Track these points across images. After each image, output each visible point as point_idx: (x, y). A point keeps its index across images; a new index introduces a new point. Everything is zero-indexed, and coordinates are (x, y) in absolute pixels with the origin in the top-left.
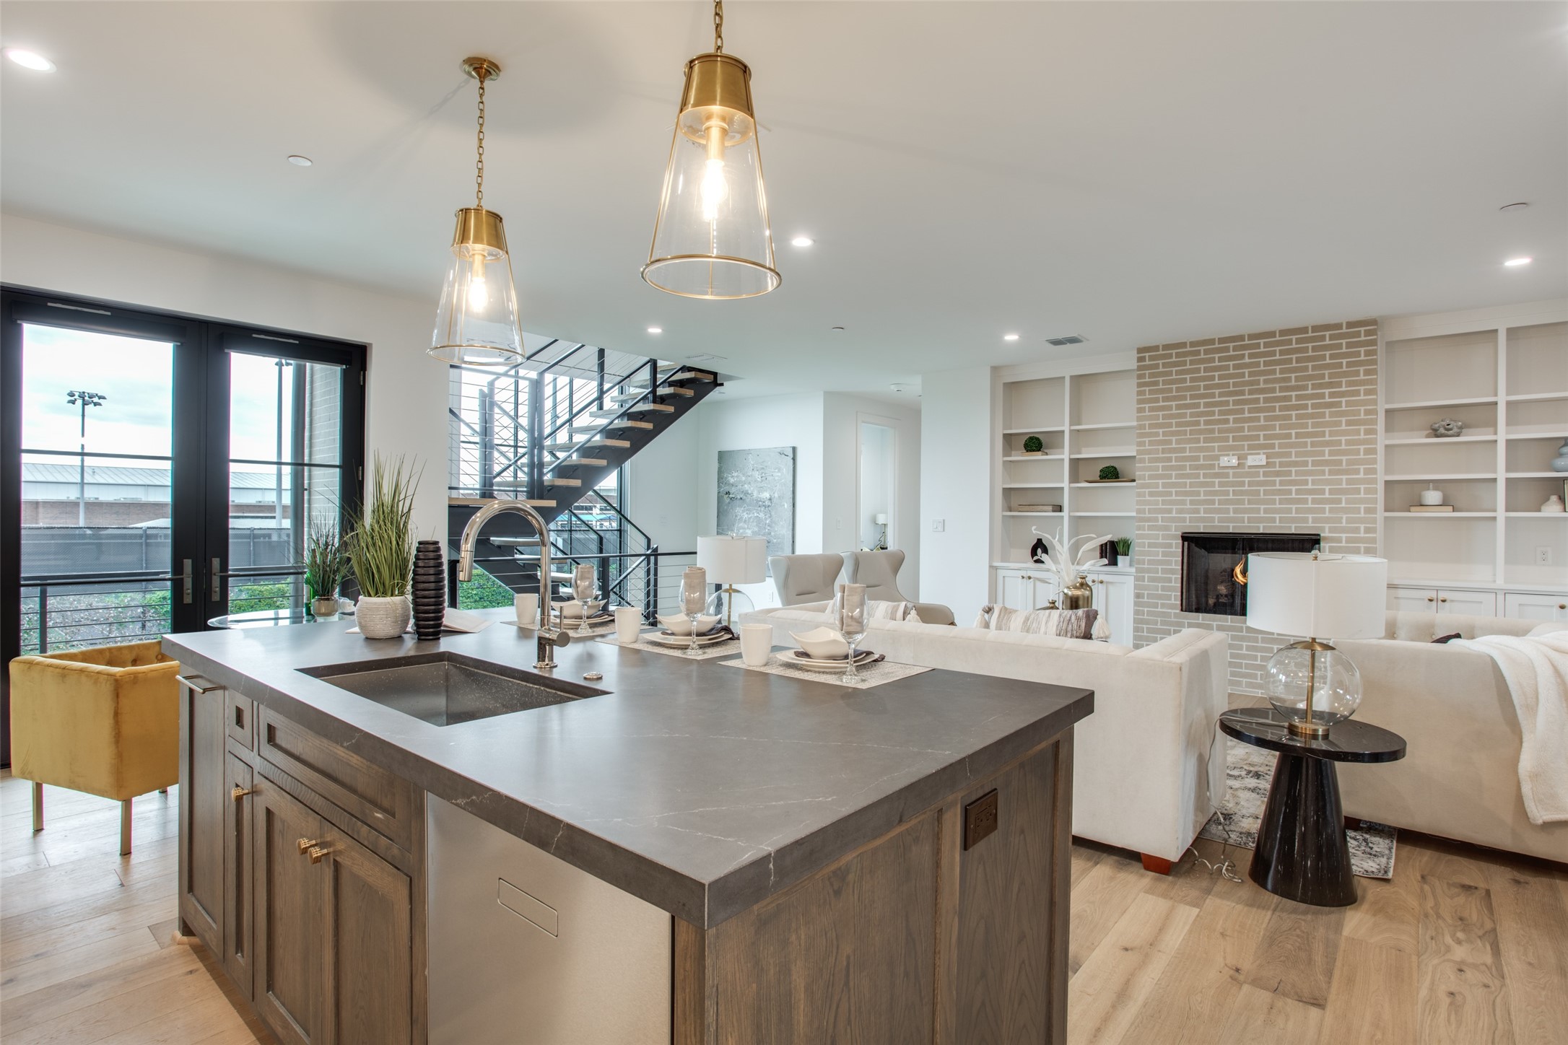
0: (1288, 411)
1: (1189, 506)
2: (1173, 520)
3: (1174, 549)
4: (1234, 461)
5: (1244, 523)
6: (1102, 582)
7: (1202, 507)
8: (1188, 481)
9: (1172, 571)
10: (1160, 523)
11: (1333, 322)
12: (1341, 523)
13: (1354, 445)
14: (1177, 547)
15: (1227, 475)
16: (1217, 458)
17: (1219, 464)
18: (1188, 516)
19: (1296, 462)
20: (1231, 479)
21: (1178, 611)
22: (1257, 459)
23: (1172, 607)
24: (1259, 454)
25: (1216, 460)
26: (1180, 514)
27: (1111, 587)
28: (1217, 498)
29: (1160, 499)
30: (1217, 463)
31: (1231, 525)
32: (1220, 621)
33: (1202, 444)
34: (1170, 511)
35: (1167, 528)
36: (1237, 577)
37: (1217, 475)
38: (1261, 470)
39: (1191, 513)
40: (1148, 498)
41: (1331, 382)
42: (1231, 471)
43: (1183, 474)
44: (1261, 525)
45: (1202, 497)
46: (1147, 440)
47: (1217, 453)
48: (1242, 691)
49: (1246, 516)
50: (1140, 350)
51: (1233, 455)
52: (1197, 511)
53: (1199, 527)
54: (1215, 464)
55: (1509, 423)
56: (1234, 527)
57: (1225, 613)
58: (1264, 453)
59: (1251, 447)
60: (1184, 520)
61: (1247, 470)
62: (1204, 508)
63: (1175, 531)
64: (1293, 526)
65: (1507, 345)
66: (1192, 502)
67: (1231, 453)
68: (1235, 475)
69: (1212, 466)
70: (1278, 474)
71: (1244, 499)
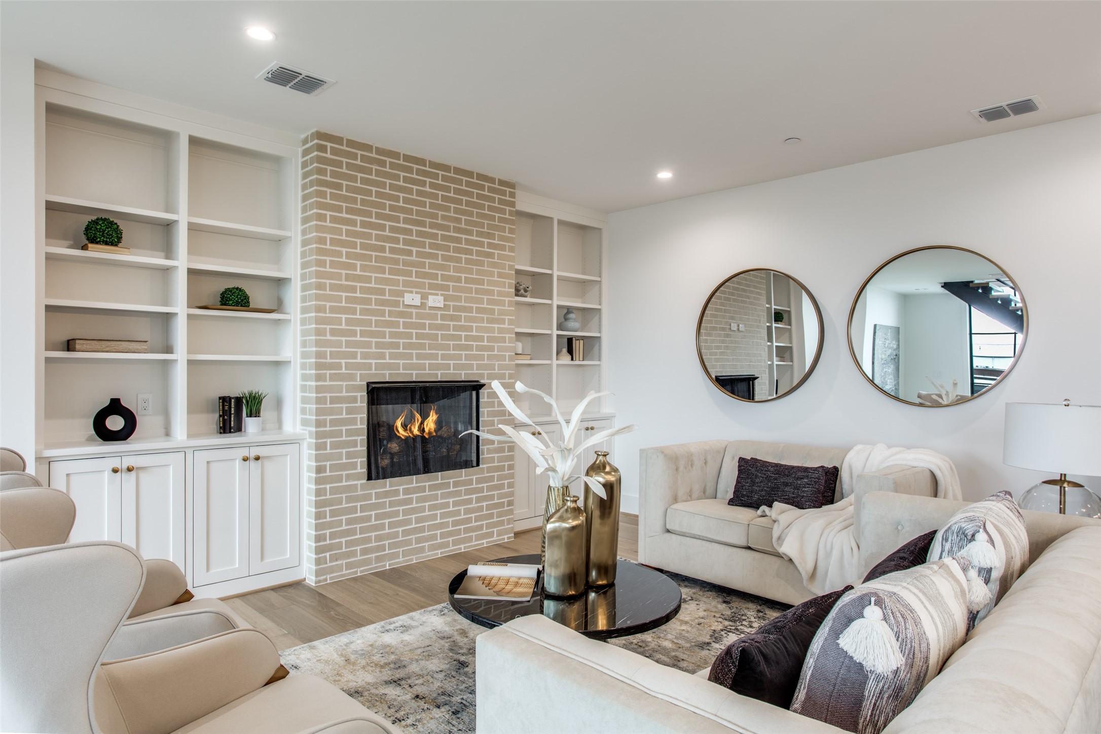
0: (460, 253)
1: (374, 350)
2: (358, 366)
3: (359, 404)
4: (417, 301)
5: (426, 370)
7: (388, 351)
8: (374, 318)
9: (357, 432)
10: (344, 371)
11: (490, 175)
12: (495, 370)
13: (502, 297)
14: (362, 400)
15: (409, 315)
16: (401, 294)
17: (403, 301)
18: (373, 361)
19: (465, 307)
20: (414, 320)
21: (365, 481)
22: (435, 301)
23: (357, 477)
24: (437, 295)
25: (400, 297)
26: (365, 359)
28: (401, 341)
29: (344, 339)
30: (401, 299)
31: (414, 372)
32: (407, 484)
33: (387, 276)
34: (354, 355)
35: (352, 377)
37: (401, 314)
38: (439, 313)
39: (377, 359)
40: (329, 337)
41: (489, 233)
42: (414, 311)
43: (368, 309)
44: (439, 373)
45: (387, 340)
46: (328, 259)
47: (401, 288)
48: (426, 557)
49: (427, 362)
50: (320, 135)
51: (416, 293)
52: (382, 356)
53: (384, 375)
54: (399, 301)
56: (416, 374)
57: (410, 474)
58: (442, 295)
59: (432, 286)
60: (369, 367)
61: (428, 311)
62: (389, 352)
63: (361, 381)
64: (463, 373)
66: (378, 345)
67: (414, 290)
68: (418, 316)
69: (397, 304)
70: (452, 318)
71: (425, 343)
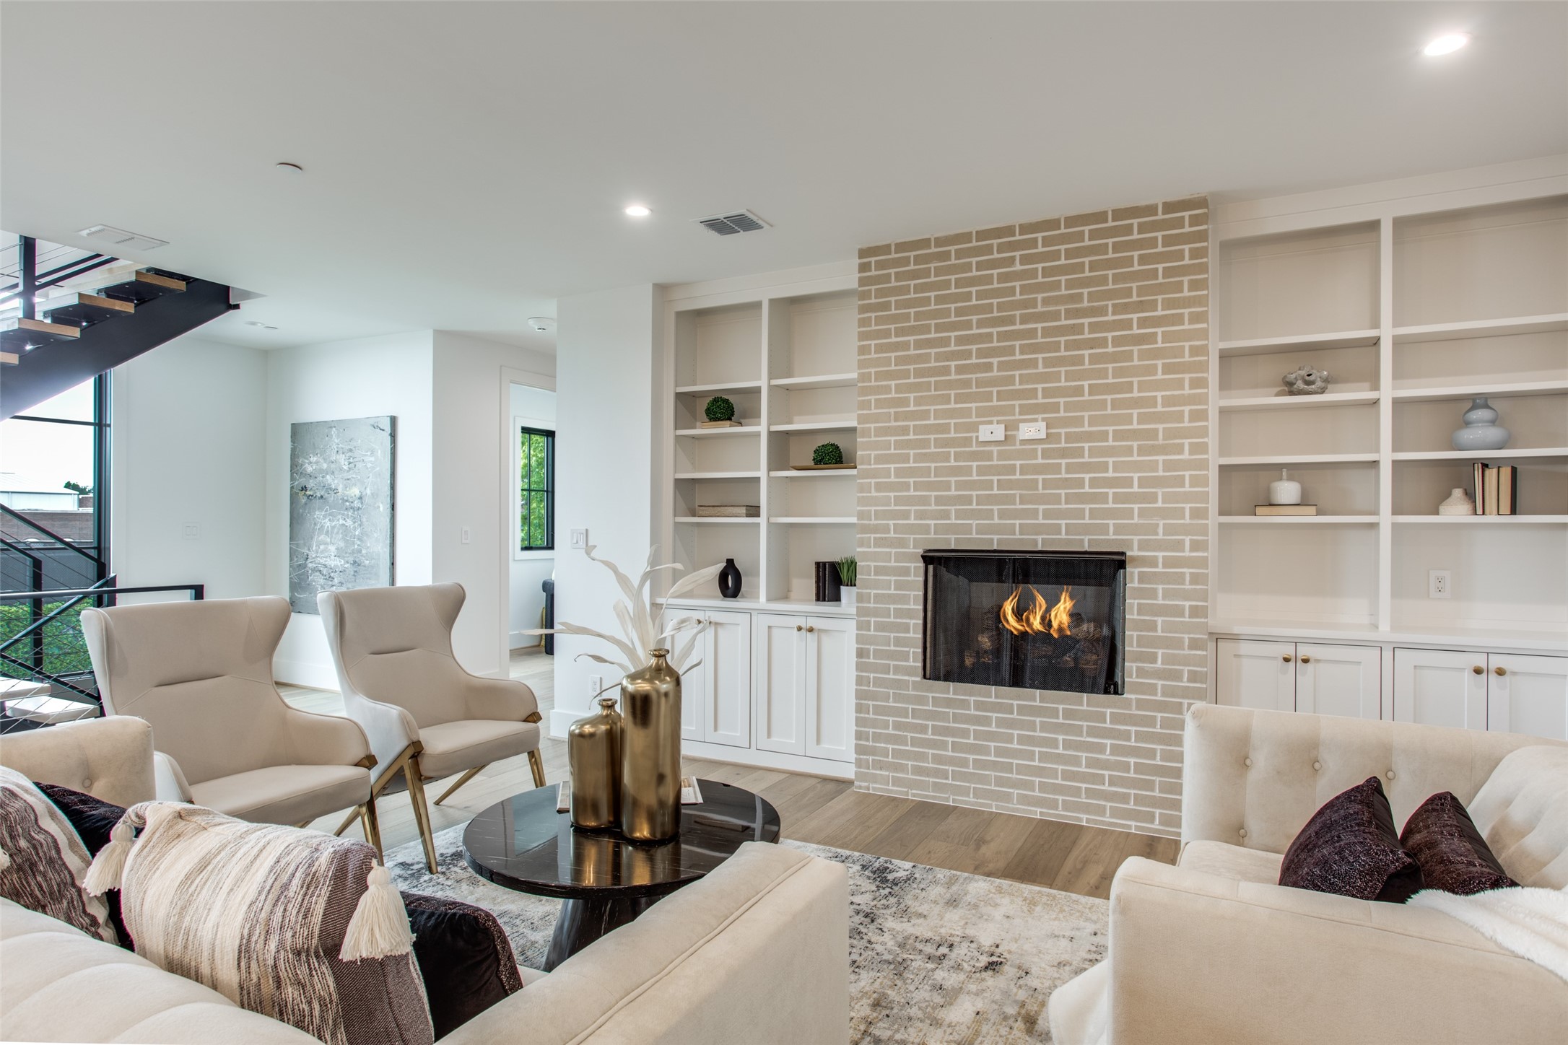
0: (1079, 349)
1: (933, 507)
2: (911, 529)
3: (912, 578)
4: (999, 433)
5: (1015, 534)
6: (811, 630)
7: (953, 508)
8: (933, 465)
9: (909, 614)
10: (892, 535)
11: (1143, 203)
12: (1157, 534)
13: (1174, 406)
14: (916, 572)
15: (989, 456)
16: (974, 427)
17: (977, 437)
18: (932, 522)
19: (1091, 433)
20: (995, 462)
21: (918, 679)
22: (1032, 430)
23: (908, 671)
24: (1036, 420)
25: (973, 431)
26: (921, 519)
27: (825, 638)
28: (974, 493)
29: (892, 494)
30: (974, 435)
31: (996, 537)
32: (980, 695)
33: (952, 406)
34: (906, 515)
35: (901, 543)
36: (1007, 621)
37: (975, 456)
38: (1040, 447)
39: (937, 519)
40: (874, 494)
41: (1141, 301)
42: (995, 449)
43: (925, 454)
44: (1040, 538)
45: (953, 492)
46: (873, 398)
47: (974, 419)
48: (1013, 810)
49: (1018, 522)
50: (863, 253)
51: (998, 422)
52: (946, 515)
53: (948, 541)
54: (971, 437)
55: (1397, 375)
56: (999, 540)
57: (986, 681)
58: (1043, 420)
59: (1025, 410)
60: (926, 529)
61: (1018, 447)
62: (955, 510)
63: (914, 548)
64: (1087, 538)
65: (1394, 243)
66: (939, 501)
67: (995, 419)
68: (1001, 456)
69: (967, 441)
70: (1063, 453)
71: (1015, 494)
